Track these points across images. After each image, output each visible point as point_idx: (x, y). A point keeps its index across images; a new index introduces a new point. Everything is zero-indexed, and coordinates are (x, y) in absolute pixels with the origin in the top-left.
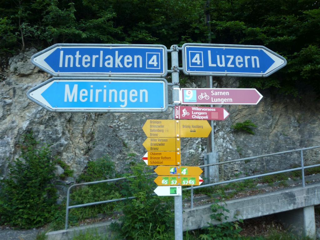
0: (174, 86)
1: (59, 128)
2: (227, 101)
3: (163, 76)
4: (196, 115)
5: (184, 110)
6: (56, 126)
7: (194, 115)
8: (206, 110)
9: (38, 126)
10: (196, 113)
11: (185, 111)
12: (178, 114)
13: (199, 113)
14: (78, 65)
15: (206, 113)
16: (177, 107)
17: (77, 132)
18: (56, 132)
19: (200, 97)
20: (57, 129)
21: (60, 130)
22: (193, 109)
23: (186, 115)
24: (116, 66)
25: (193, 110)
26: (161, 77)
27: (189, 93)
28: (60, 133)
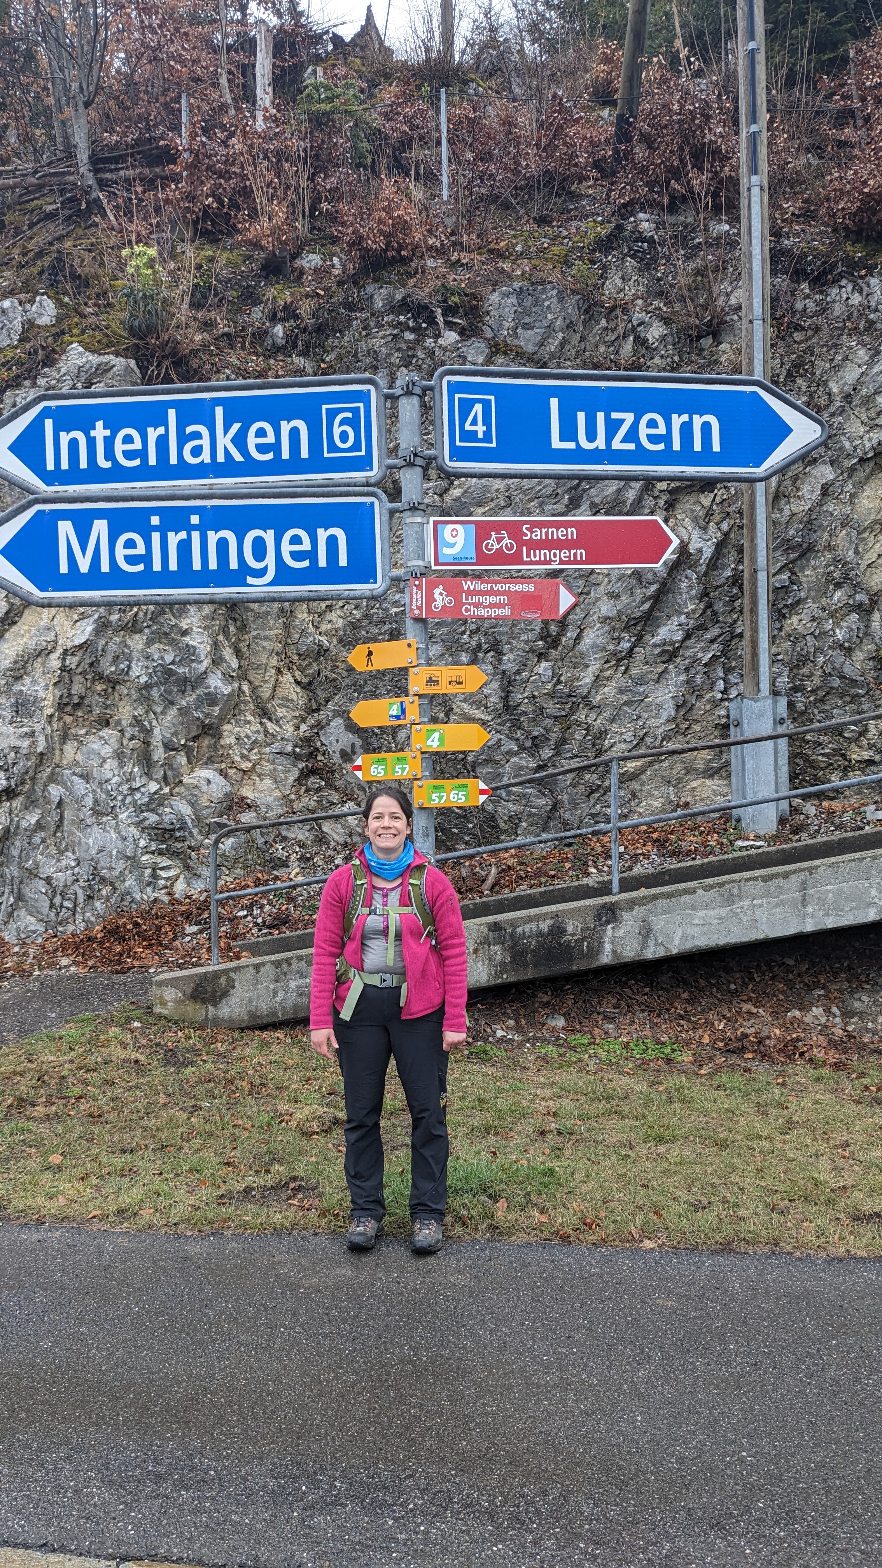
0: (408, 513)
1: (199, 641)
2: (569, 557)
3: (372, 481)
4: (476, 605)
5: (437, 592)
6: (185, 633)
7: (470, 604)
8: (506, 587)
9: (124, 636)
10: (475, 599)
11: (441, 594)
12: (419, 604)
13: (482, 599)
14: (103, 463)
15: (504, 599)
16: (417, 583)
17: (264, 648)
18: (189, 654)
19: (488, 544)
20: (191, 643)
21: (201, 646)
22: (467, 585)
23: (444, 606)
24: (221, 458)
25: (466, 588)
26: (368, 485)
27: (454, 533)
28: (202, 657)
